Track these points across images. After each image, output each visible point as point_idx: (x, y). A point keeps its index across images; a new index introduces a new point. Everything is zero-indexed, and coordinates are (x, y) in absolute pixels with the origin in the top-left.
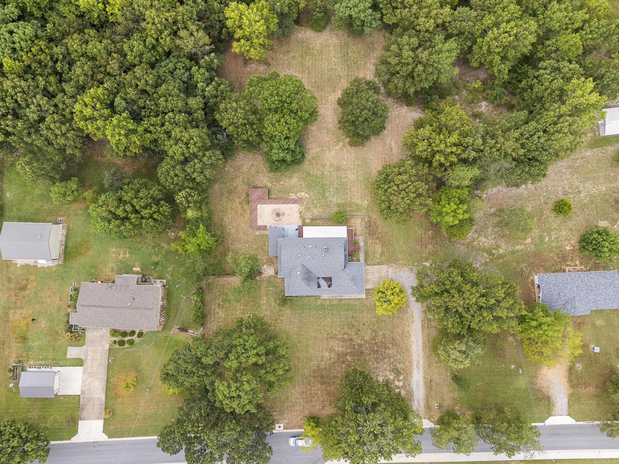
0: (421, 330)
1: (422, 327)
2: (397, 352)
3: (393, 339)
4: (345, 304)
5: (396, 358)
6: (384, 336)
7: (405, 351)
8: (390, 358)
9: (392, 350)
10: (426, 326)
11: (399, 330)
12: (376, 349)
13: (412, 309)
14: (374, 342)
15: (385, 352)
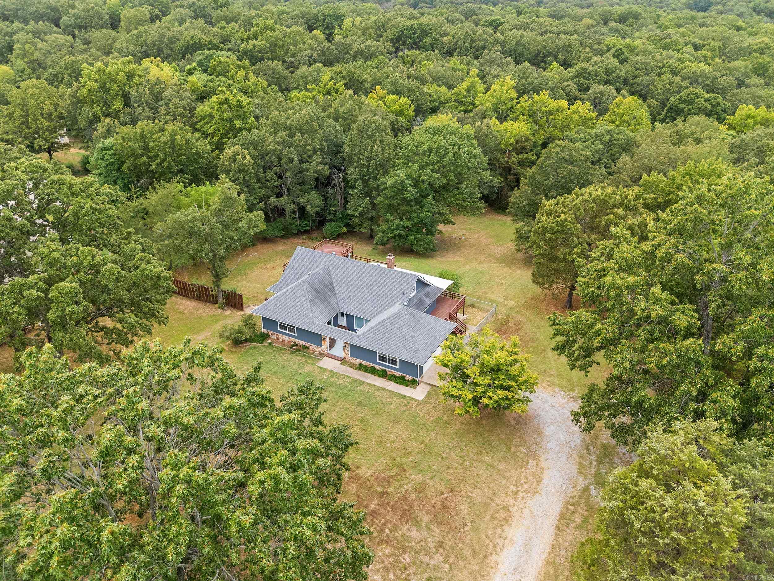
0: (553, 520)
1: (562, 516)
2: (440, 545)
3: (444, 507)
4: (362, 393)
5: (426, 559)
6: (420, 489)
7: (467, 553)
8: (405, 550)
9: (425, 533)
10: (578, 520)
11: (477, 496)
12: (372, 507)
13: (544, 464)
14: (379, 489)
15: (396, 527)
